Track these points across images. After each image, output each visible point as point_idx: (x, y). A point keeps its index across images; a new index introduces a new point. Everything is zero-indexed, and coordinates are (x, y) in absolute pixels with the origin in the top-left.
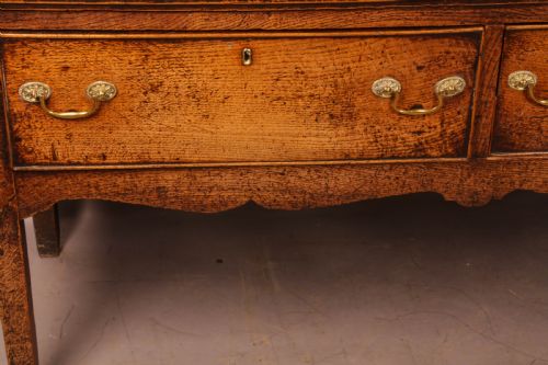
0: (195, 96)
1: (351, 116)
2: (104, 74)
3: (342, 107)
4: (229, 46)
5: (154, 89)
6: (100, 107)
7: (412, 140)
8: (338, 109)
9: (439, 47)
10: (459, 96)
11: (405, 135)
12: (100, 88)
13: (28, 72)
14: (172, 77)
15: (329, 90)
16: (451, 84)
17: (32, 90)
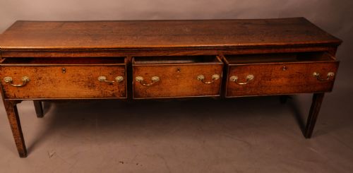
0: (51, 81)
1: (94, 86)
2: (27, 75)
3: (91, 84)
4: (59, 68)
5: (40, 79)
6: (26, 84)
7: (111, 93)
8: (90, 85)
9: (115, 69)
10: (122, 82)
11: (109, 91)
12: (25, 79)
13: (6, 74)
14: (44, 75)
15: (87, 79)
16: (119, 78)
17: (7, 79)
